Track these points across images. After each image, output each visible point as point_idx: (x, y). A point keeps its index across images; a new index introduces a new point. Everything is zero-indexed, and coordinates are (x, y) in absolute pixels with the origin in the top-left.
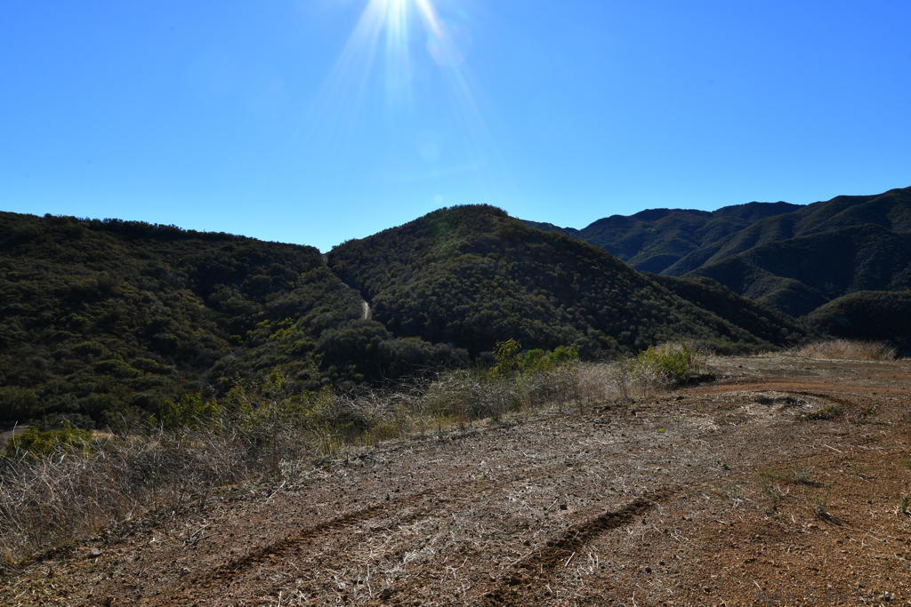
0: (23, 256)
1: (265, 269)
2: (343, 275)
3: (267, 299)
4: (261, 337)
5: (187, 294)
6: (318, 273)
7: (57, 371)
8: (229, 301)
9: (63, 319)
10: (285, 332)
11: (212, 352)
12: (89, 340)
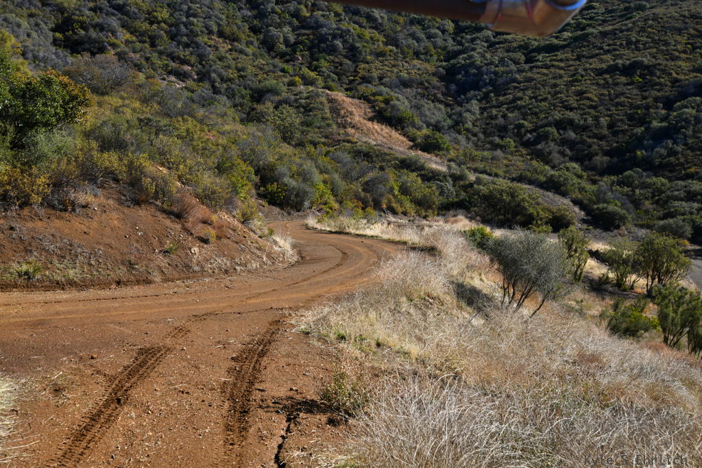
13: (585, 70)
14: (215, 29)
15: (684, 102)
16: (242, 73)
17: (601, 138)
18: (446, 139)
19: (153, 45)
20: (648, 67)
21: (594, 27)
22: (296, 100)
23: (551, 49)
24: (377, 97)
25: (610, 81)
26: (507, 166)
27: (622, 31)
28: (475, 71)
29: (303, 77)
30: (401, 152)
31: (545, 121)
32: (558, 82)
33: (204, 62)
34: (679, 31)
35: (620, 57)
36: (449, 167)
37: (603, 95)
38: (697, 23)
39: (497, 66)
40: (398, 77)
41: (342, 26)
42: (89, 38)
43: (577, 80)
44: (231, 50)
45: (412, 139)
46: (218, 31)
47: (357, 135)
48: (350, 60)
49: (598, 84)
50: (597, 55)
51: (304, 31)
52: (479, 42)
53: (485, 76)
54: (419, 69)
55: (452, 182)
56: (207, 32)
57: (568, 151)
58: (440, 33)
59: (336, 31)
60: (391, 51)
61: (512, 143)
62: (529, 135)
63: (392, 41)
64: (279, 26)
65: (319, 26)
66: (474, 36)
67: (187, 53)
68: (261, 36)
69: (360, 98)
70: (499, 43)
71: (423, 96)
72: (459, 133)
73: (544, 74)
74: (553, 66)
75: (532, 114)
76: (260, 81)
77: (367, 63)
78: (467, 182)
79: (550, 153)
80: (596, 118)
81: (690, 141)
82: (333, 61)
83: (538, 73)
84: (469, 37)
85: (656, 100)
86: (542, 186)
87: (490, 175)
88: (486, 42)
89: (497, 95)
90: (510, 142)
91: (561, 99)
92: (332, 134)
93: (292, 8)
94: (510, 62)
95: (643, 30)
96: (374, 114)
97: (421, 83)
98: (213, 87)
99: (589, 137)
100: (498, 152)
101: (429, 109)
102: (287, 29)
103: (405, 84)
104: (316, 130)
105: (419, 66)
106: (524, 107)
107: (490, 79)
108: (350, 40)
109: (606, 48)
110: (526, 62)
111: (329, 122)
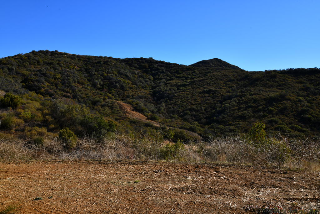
0: (255, 87)
9: (266, 109)
12: (274, 117)
13: (196, 92)
15: (226, 102)
16: (88, 96)
17: (203, 113)
18: (157, 115)
19: (56, 87)
20: (214, 91)
21: (196, 78)
22: (107, 104)
23: (184, 85)
24: (134, 103)
25: (203, 95)
26: (176, 124)
27: (205, 80)
28: (162, 93)
29: (108, 96)
30: (144, 121)
31: (186, 109)
32: (188, 96)
33: (74, 92)
34: (221, 80)
35: (205, 88)
36: (160, 125)
37: (202, 100)
38: (226, 77)
39: (168, 91)
40: (138, 95)
41: (118, 79)
42: (35, 85)
43: (194, 96)
44: (82, 88)
45: (147, 116)
46: (78, 81)
47: (129, 116)
48: (122, 90)
49: (200, 97)
50: (199, 87)
51: (105, 81)
52: (162, 83)
53: (165, 95)
54: (144, 93)
55: (162, 130)
56: (74, 82)
57: (194, 118)
58: (149, 80)
59: (116, 81)
60: (134, 87)
61: (177, 116)
62: (181, 113)
63: (134, 83)
64: (97, 79)
65: (110, 79)
66: (160, 81)
67: (68, 89)
68: (92, 83)
69: (128, 103)
70: (168, 84)
71: (146, 101)
72: (160, 113)
74: (186, 91)
75: (181, 107)
76: (94, 98)
77: (127, 91)
78: (167, 130)
79: (188, 119)
80: (201, 107)
81: (229, 114)
82: (116, 91)
83: (182, 93)
84: (158, 81)
85: (217, 101)
86: (188, 130)
87: (172, 127)
88: (164, 83)
89: (170, 101)
90: (176, 116)
91: (189, 101)
92: (121, 115)
93: (101, 73)
94: (172, 90)
95: (211, 79)
96: (133, 108)
97: (145, 97)
98: (78, 100)
99: (199, 113)
100: (173, 119)
101: (149, 106)
102: (100, 80)
103: (140, 98)
104: (116, 114)
105: (144, 91)
106: (179, 104)
107: (167, 96)
108: (121, 84)
109: (201, 85)
110: (177, 90)
111: (119, 112)
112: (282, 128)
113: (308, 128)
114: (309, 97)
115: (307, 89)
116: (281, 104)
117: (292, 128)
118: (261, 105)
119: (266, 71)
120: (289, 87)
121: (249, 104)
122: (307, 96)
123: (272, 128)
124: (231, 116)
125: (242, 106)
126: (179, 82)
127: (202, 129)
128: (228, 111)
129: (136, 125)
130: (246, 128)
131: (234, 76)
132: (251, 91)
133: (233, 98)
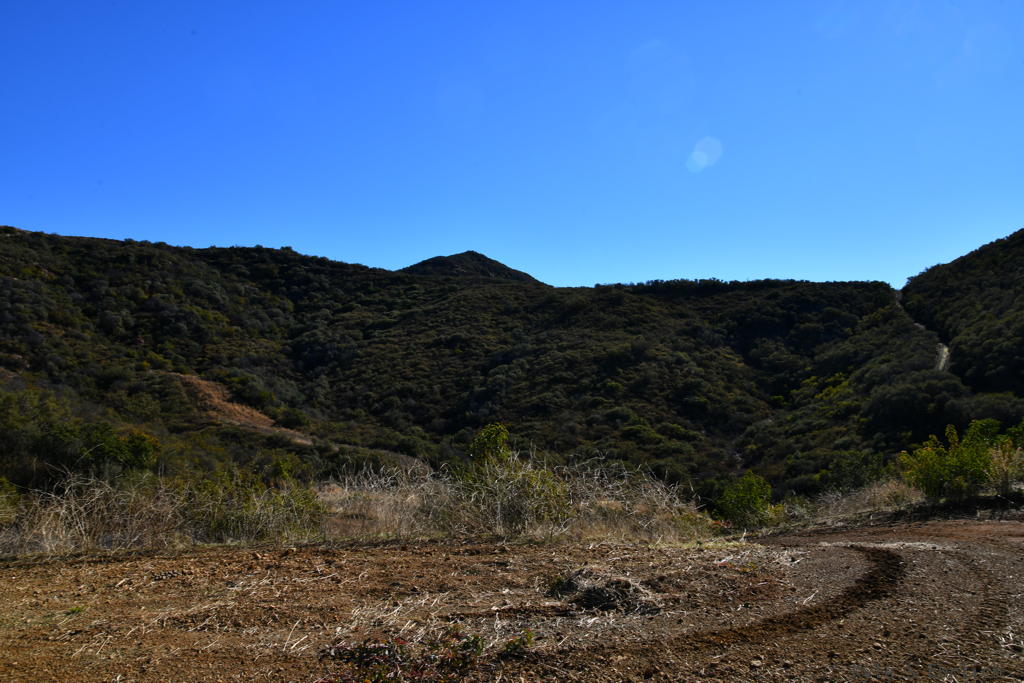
0: (573, 327)
1: (816, 315)
2: (918, 313)
3: (816, 351)
4: (805, 397)
5: (725, 351)
6: (883, 315)
7: (588, 437)
8: (771, 356)
9: (599, 385)
10: (835, 391)
11: (745, 416)
12: (620, 405)
13: (415, 344)
14: (45, 314)
15: (496, 369)
16: (83, 360)
17: (437, 402)
18: (304, 413)
20: (465, 341)
21: (418, 306)
22: (149, 386)
23: (385, 326)
24: (233, 378)
25: (437, 352)
26: (362, 434)
27: (441, 310)
28: (320, 348)
29: (150, 361)
30: (266, 430)
31: (388, 391)
32: (395, 355)
33: (37, 350)
34: (484, 309)
35: (442, 332)
36: (314, 441)
37: (433, 365)
38: (497, 303)
39: (339, 343)
40: (248, 356)
41: (184, 309)
43: (412, 354)
44: (66, 336)
45: (273, 417)
46: (49, 316)
47: (220, 417)
48: (196, 341)
49: (427, 356)
50: (425, 330)
51: (144, 314)
52: (319, 320)
53: (330, 352)
54: (266, 348)
55: (318, 454)
56: (36, 317)
57: (411, 417)
58: (281, 312)
59: (180, 314)
60: (237, 331)
61: (363, 413)
62: (377, 405)
63: (235, 320)
64: (117, 309)
65: (158, 308)
66: (313, 314)
67: (16, 341)
68: (98, 320)
69: (214, 380)
70: (337, 321)
71: (273, 373)
72: (313, 406)
73: (382, 349)
74: (389, 341)
75: (376, 385)
76: (104, 368)
77: (215, 343)
78: (332, 453)
79: (396, 419)
80: (430, 386)
81: (504, 401)
82: (178, 343)
83: (376, 348)
84: (309, 315)
85: (475, 368)
86: (395, 449)
87: (350, 444)
88: (326, 320)
89: (343, 369)
90: (361, 412)
91: (399, 370)
92: (194, 418)
93: (128, 291)
94: (350, 338)
95: (457, 309)
96: (231, 395)
97: (270, 361)
98: (51, 375)
99: (427, 403)
100: (352, 422)
101: (282, 386)
102: (125, 312)
103: (256, 363)
104: (177, 415)
105: (265, 344)
106: (368, 379)
107: (335, 355)
108: (195, 322)
109: (431, 325)
110: (365, 338)
111: (188, 406)
112: (639, 432)
113: (700, 430)
114: (701, 352)
115: (694, 332)
116: (636, 370)
117: (661, 431)
118: (587, 375)
119: (598, 286)
120: (654, 327)
121: (557, 374)
122: (696, 349)
123: (616, 433)
124: (513, 407)
125: (539, 379)
126: (370, 317)
127: (434, 447)
128: (503, 394)
129: (240, 443)
130: (549, 439)
131: (516, 299)
132: (561, 340)
133: (515, 357)
